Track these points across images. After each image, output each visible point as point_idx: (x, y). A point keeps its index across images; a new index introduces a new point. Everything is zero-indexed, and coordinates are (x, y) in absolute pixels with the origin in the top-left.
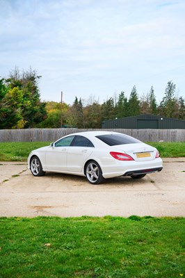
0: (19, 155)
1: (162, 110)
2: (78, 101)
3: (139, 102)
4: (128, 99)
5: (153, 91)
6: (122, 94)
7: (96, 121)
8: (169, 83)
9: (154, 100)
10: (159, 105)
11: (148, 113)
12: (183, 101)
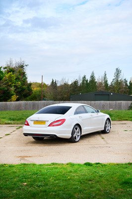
0: (11, 120)
1: (112, 88)
2: (54, 81)
3: (96, 82)
4: (89, 80)
5: (106, 75)
6: (85, 77)
7: (66, 96)
8: (117, 69)
9: (106, 81)
10: (110, 84)
11: (102, 90)
12: (126, 81)
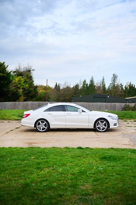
1: (109, 91)
2: (58, 85)
3: (95, 86)
4: (89, 84)
5: (104, 79)
6: (85, 81)
7: (68, 98)
8: (114, 75)
9: (105, 85)
10: (108, 88)
11: (100, 93)
12: (122, 86)
